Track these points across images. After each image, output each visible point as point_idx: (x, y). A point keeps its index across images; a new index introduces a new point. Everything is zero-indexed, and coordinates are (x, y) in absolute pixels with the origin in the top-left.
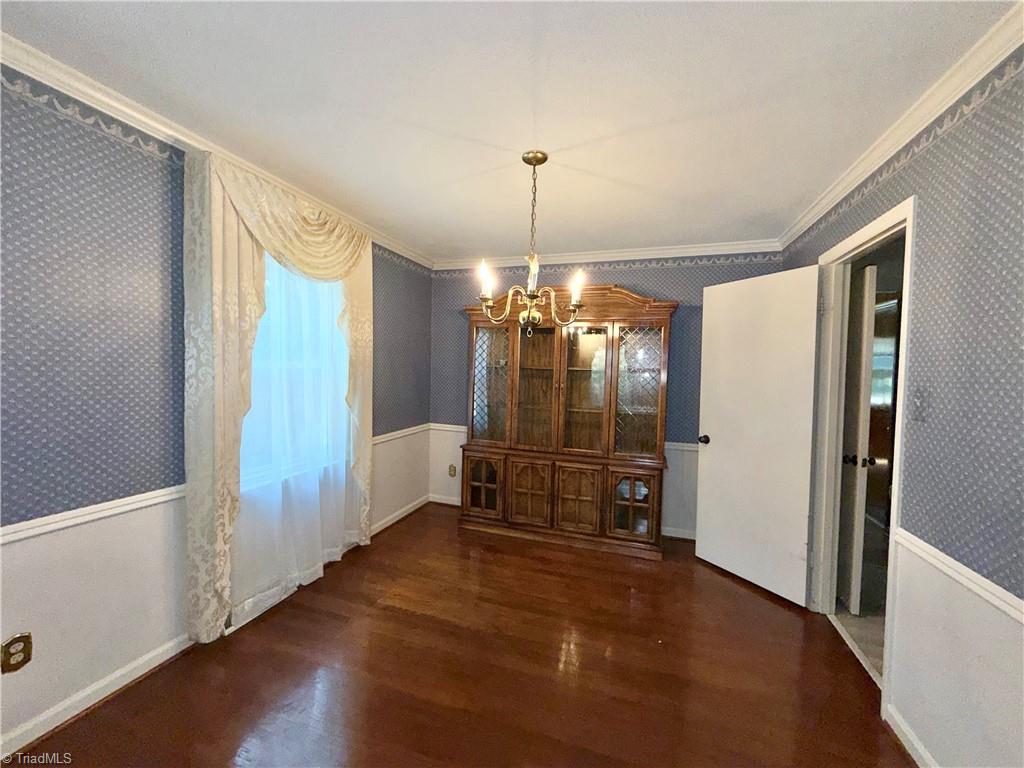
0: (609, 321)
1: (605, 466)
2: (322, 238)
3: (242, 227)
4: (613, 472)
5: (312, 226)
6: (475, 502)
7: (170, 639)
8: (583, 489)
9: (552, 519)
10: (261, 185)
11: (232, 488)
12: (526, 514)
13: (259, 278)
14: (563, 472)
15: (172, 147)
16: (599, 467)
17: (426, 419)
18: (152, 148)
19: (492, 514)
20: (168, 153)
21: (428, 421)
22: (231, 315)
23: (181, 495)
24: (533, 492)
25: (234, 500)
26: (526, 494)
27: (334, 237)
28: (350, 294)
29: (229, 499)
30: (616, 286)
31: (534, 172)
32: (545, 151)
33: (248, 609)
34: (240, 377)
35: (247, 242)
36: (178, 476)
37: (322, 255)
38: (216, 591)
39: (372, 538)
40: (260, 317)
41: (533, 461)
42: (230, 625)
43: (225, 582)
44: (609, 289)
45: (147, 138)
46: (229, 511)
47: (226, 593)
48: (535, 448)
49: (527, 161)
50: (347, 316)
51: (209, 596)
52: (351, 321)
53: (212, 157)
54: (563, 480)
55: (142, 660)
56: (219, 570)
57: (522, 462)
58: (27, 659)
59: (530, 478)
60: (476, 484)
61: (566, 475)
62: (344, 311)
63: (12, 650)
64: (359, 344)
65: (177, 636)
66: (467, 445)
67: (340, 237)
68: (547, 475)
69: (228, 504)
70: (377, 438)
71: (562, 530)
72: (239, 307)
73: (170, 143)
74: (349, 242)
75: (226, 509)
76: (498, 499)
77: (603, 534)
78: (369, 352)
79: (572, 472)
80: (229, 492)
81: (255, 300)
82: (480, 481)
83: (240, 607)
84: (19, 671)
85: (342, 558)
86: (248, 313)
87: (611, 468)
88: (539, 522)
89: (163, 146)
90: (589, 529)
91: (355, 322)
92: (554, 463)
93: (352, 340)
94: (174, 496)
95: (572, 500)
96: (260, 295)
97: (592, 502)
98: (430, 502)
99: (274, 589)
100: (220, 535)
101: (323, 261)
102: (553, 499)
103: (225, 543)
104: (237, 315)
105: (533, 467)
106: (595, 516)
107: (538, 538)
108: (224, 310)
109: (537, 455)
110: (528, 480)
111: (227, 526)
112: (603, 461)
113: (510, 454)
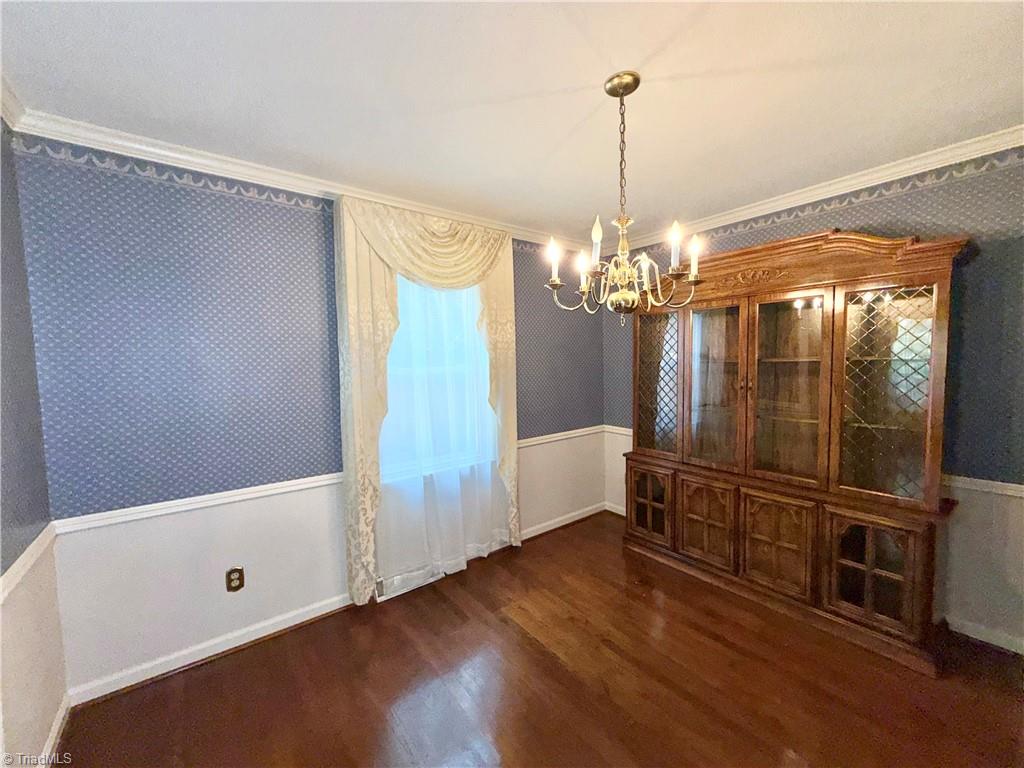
0: (826, 286)
1: (820, 504)
2: (455, 248)
3: (373, 253)
4: (832, 514)
5: (442, 238)
6: (641, 520)
7: (337, 595)
8: (783, 531)
9: (737, 565)
10: (388, 212)
11: (372, 479)
12: (702, 549)
13: (391, 295)
14: (752, 503)
15: (323, 199)
16: (810, 504)
17: (598, 420)
18: (309, 204)
19: (658, 539)
20: (321, 206)
21: (602, 423)
22: (365, 331)
23: (340, 480)
24: (710, 521)
25: (375, 490)
26: (702, 523)
27: (466, 245)
28: (487, 297)
29: (371, 488)
30: (837, 231)
31: (622, 104)
32: (631, 69)
33: (397, 584)
34: (376, 384)
35: (378, 266)
36: (338, 466)
37: (453, 263)
38: (363, 563)
39: (523, 542)
40: (395, 329)
41: (709, 482)
42: (382, 595)
43: (370, 558)
44: (824, 238)
45: (304, 198)
46: (371, 498)
47: (371, 568)
48: (714, 466)
49: (613, 92)
50: (486, 320)
51: (358, 567)
52: (489, 324)
53: (344, 200)
54: (751, 514)
55: (316, 605)
56: (363, 547)
57: (695, 481)
58: (241, 585)
59: (706, 501)
60: (642, 500)
61: (756, 507)
62: (482, 314)
63: (233, 577)
64: (499, 345)
65: (341, 593)
66: (633, 453)
67: (472, 244)
68: (728, 502)
69: (370, 491)
70: (521, 441)
71: (752, 581)
72: (373, 322)
73: (321, 197)
74: (482, 246)
75: (368, 496)
76: (666, 522)
77: (817, 602)
78: (512, 353)
79: (764, 504)
80: (370, 481)
81: (390, 315)
82: (645, 498)
83: (390, 580)
84: (239, 592)
85: (489, 556)
86: (381, 327)
87: (830, 508)
88: (717, 561)
89: (317, 201)
90: (794, 591)
91: (493, 324)
92: (737, 490)
93: (490, 342)
94: (335, 481)
95: (767, 543)
96: (394, 310)
97: (797, 552)
98: (606, 511)
99: (421, 572)
100: (362, 519)
101: (456, 269)
102: (737, 534)
103: (367, 525)
104: (371, 330)
105: (710, 491)
106: (804, 575)
107: (716, 583)
108: (360, 329)
109: (715, 475)
110: (703, 506)
111: (369, 511)
112: (816, 496)
113: (679, 471)
